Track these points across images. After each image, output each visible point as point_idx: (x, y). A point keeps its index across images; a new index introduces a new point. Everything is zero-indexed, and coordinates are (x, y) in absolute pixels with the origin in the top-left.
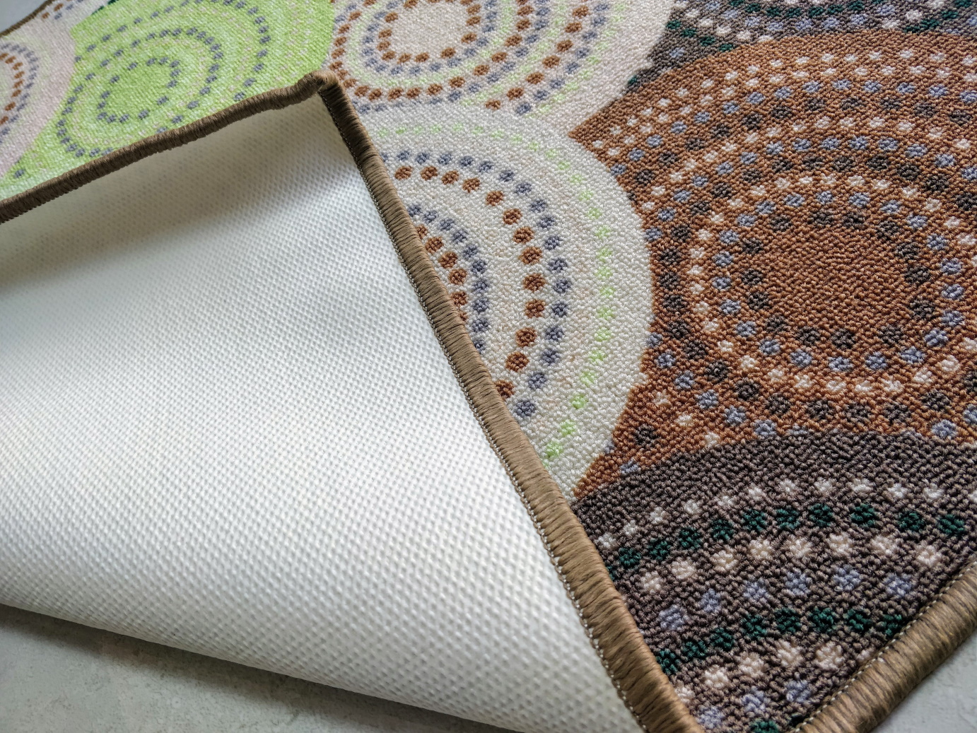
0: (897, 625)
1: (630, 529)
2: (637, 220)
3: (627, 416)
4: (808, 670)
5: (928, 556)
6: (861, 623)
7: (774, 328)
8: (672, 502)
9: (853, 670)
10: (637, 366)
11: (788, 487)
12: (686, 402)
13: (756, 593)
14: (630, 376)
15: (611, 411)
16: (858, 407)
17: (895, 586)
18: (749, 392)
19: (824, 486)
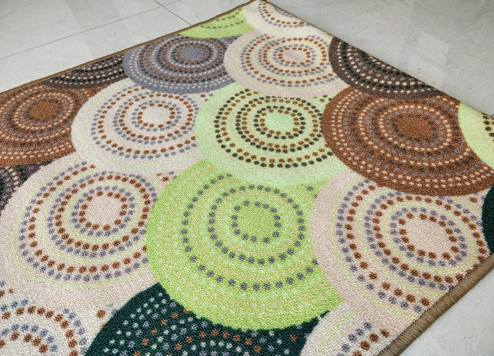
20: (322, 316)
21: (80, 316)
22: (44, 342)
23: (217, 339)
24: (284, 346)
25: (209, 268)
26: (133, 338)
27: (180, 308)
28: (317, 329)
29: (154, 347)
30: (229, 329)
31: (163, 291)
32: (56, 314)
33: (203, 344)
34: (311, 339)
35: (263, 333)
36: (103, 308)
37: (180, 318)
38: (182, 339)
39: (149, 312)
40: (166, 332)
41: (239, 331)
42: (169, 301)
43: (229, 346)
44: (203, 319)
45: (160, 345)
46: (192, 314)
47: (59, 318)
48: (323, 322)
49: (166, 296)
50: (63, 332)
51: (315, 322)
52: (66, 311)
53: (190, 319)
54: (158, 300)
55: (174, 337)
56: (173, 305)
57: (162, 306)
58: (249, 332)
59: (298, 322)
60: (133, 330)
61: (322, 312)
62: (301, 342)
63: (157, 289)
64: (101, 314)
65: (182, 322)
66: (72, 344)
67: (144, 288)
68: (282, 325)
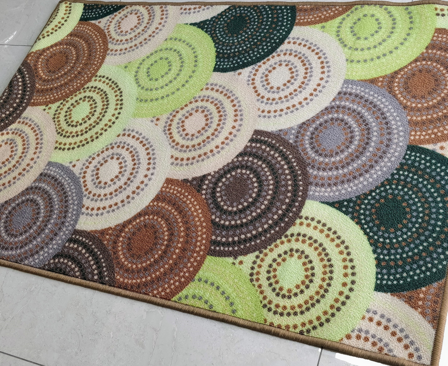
0: (85, 279)
1: (87, 241)
2: (147, 204)
3: (105, 229)
4: (75, 272)
5: (96, 277)
6: (84, 274)
7: (129, 239)
8: (93, 244)
9: (77, 277)
10: (115, 224)
11: (101, 256)
12: (110, 235)
13: (83, 261)
14: (112, 225)
15: (106, 226)
16: (117, 258)
17: (90, 276)
18: (115, 243)
19: (103, 260)
20: (187, 24)
21: (246, 78)
22: (265, 78)
23: (219, 39)
24: (207, 24)
25: (194, 64)
26: (239, 58)
27: (217, 57)
28: (194, 22)
29: (236, 50)
30: (213, 39)
31: (215, 68)
32: (253, 86)
33: (224, 40)
34: (198, 21)
35: (206, 32)
36: (237, 75)
37: (220, 53)
38: (227, 46)
39: (226, 63)
40: (229, 52)
41: (211, 36)
42: (217, 62)
43: (219, 35)
44: (215, 47)
45: (234, 49)
46: (216, 51)
47: (253, 84)
48: (190, 22)
49: (216, 65)
50: (256, 77)
51: (191, 24)
52: (248, 84)
53: (218, 50)
54: (219, 65)
55: (228, 48)
56: (218, 60)
57: (221, 62)
58: (209, 34)
59: (195, 28)
60: (236, 61)
61: (186, 25)
62: (201, 22)
63: (216, 70)
64: (239, 74)
65: (221, 51)
66: (257, 70)
67: (219, 73)
68: (200, 30)
